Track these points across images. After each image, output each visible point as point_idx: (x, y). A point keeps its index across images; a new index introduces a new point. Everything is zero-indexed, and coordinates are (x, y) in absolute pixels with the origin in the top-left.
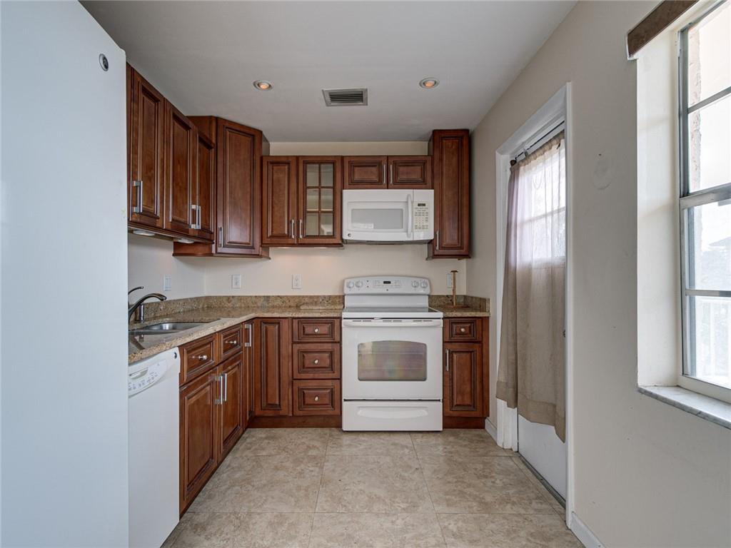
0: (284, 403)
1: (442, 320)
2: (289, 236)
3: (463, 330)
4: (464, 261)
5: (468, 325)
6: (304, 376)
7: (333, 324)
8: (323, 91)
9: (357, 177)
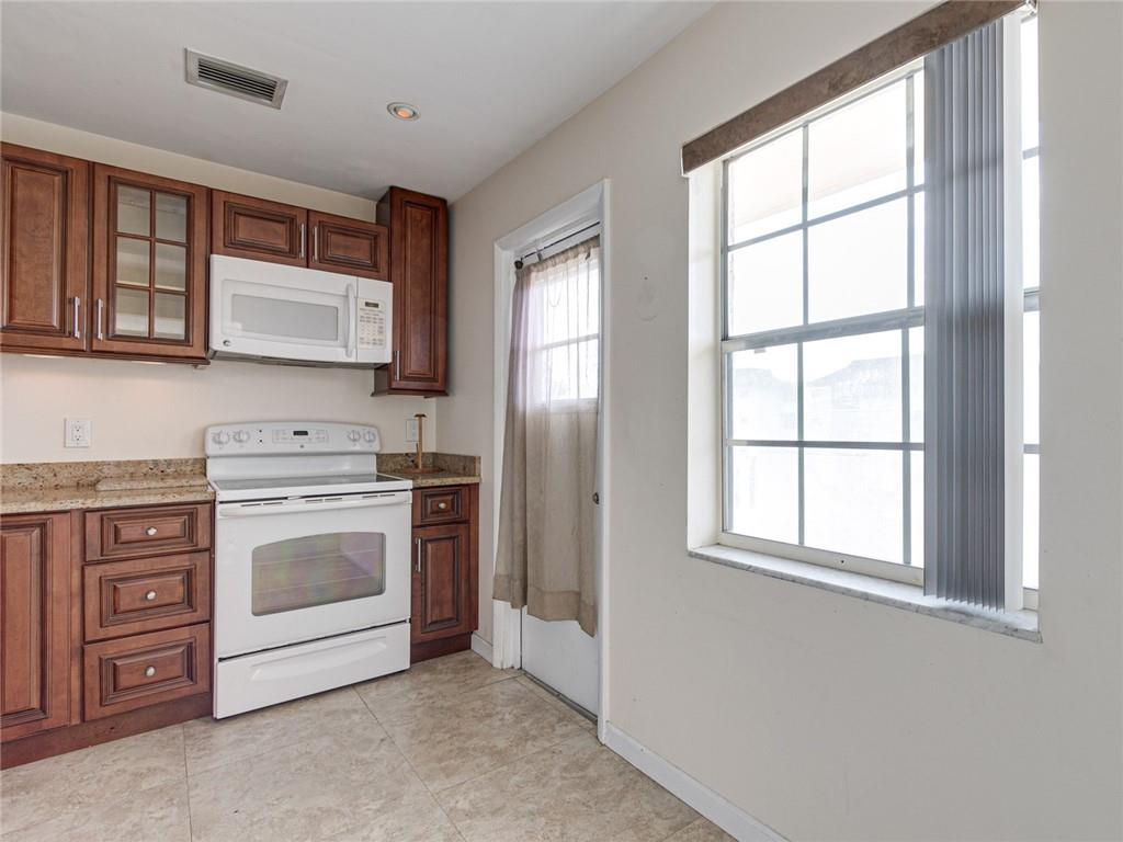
0: (57, 702)
1: (410, 493)
2: (64, 330)
3: (442, 505)
4: (433, 402)
5: (450, 498)
6: (113, 631)
7: (192, 516)
8: (186, 50)
9: (242, 235)
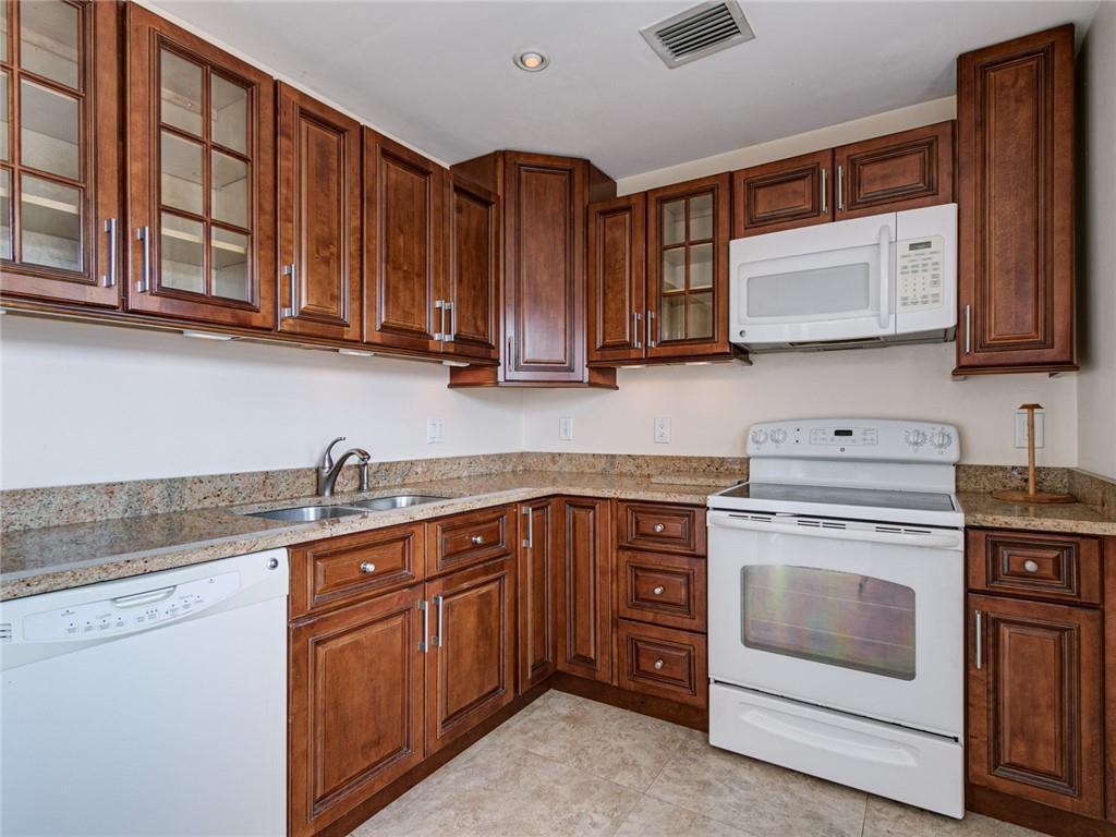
0: (603, 659)
2: (630, 345)
3: (1030, 566)
5: (1053, 554)
6: (636, 614)
8: (641, 33)
9: (762, 210)
